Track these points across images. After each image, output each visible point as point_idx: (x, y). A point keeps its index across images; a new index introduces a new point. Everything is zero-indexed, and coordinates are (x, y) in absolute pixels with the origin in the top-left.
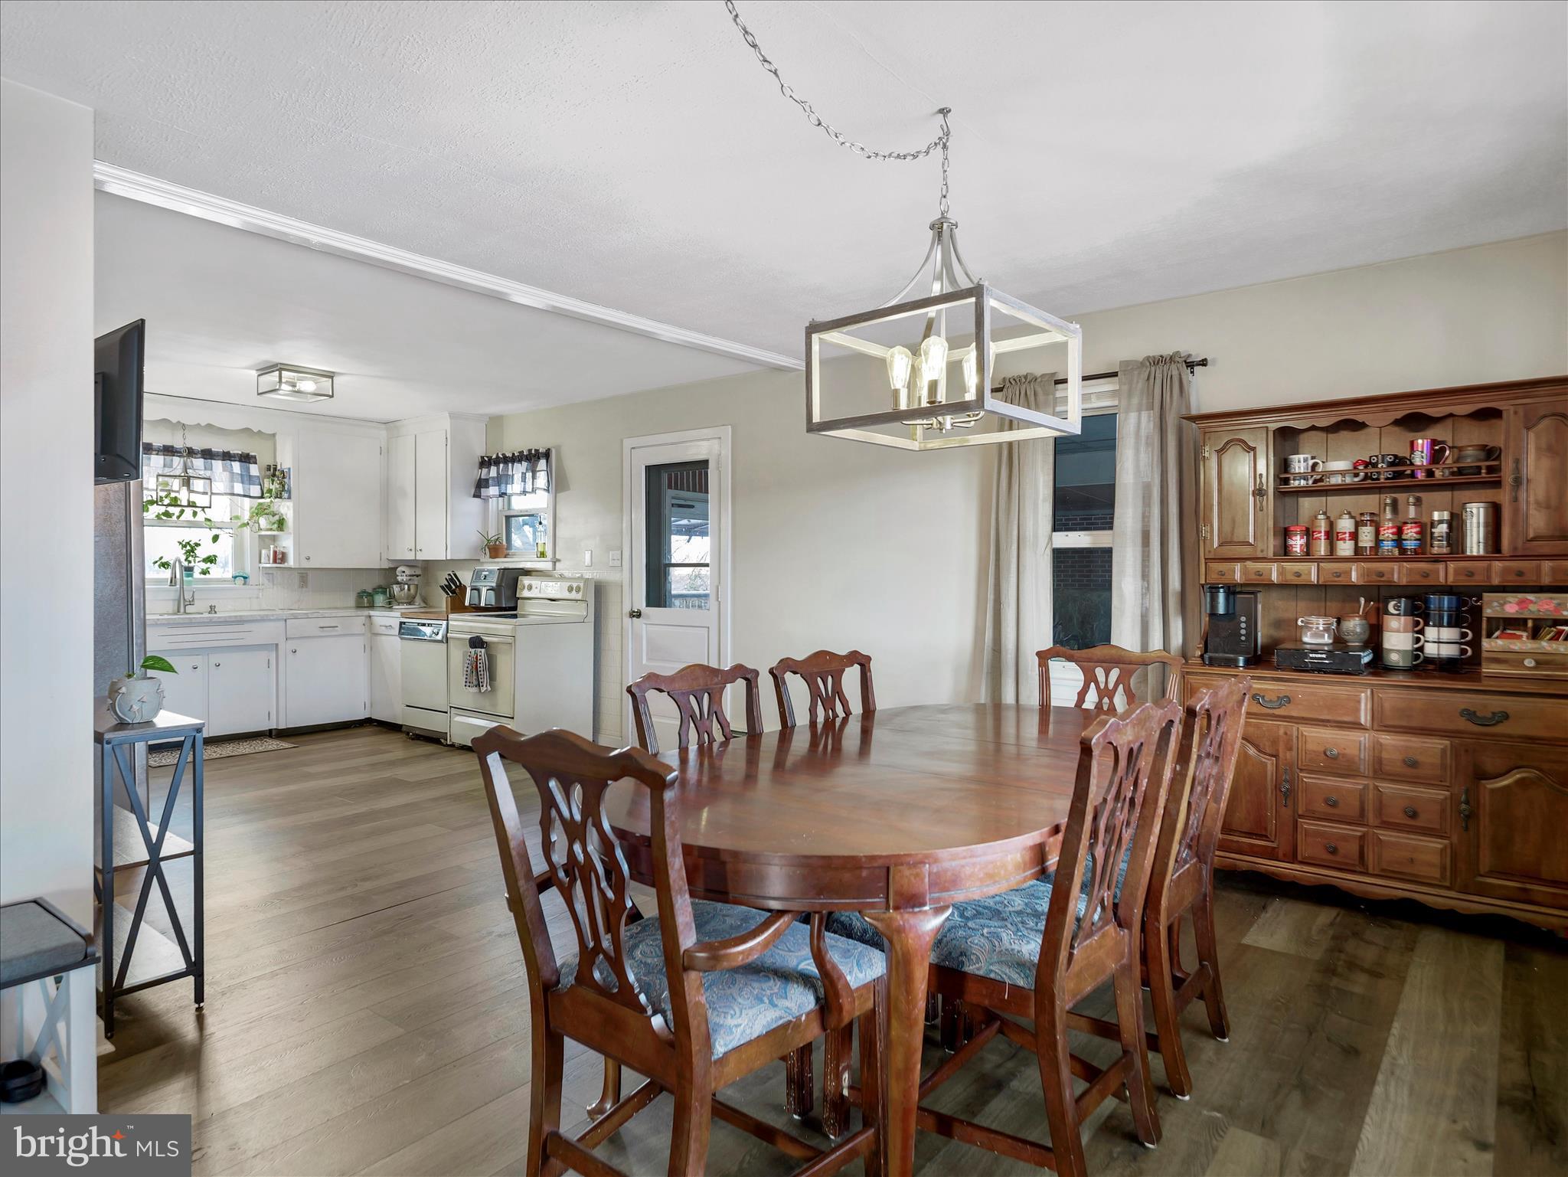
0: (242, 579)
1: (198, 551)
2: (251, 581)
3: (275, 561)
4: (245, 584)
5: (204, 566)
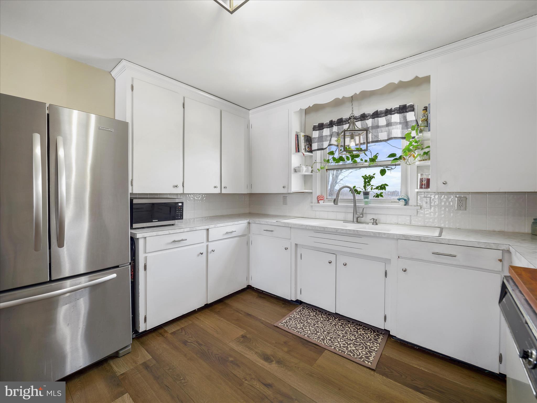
0: (403, 201)
1: (373, 182)
2: (411, 202)
3: (421, 188)
4: (405, 205)
5: (379, 192)
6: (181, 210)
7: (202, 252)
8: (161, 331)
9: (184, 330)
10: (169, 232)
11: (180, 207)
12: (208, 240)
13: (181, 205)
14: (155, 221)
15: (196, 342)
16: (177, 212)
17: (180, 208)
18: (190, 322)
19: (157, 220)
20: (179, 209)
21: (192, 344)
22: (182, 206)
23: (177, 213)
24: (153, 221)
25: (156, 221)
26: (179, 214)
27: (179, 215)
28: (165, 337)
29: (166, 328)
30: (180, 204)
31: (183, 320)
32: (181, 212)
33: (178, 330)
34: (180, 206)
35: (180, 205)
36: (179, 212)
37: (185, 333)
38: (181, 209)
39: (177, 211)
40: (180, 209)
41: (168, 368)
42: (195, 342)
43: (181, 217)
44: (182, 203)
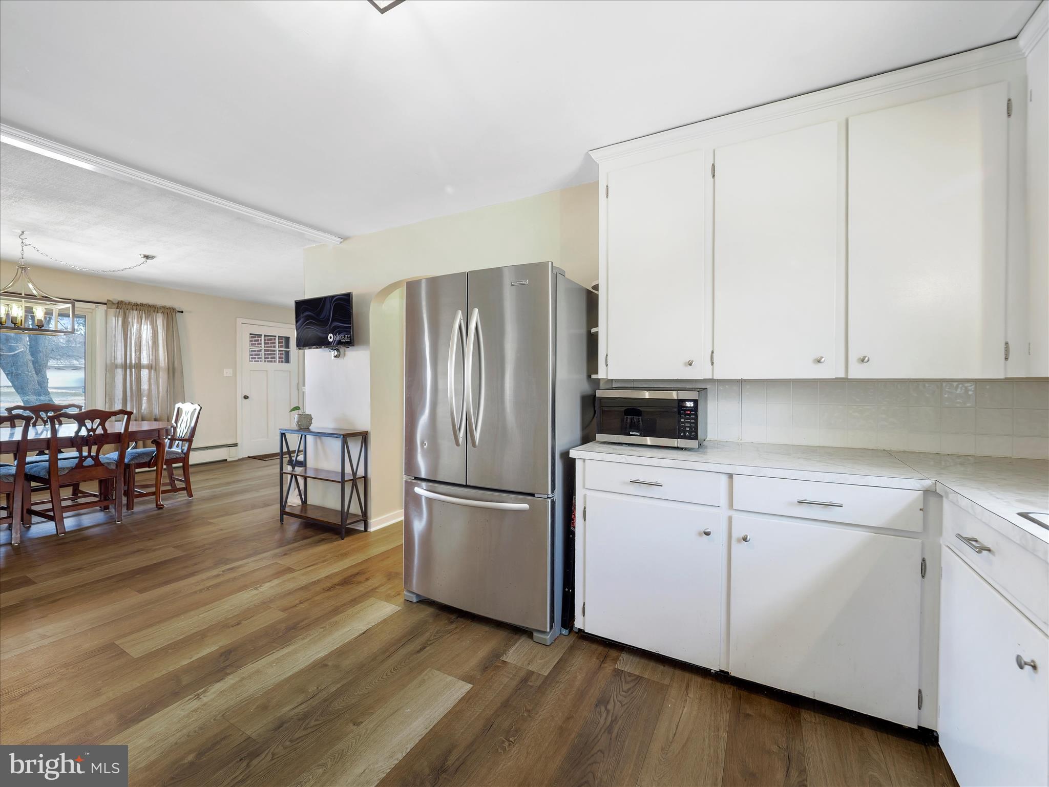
6: (693, 419)
7: (709, 530)
8: (613, 653)
9: (634, 684)
10: (625, 458)
11: (688, 410)
12: (731, 505)
13: (692, 405)
14: (634, 433)
15: (614, 718)
16: (682, 420)
17: (689, 412)
18: (666, 681)
19: (639, 434)
20: (688, 414)
21: (604, 715)
22: (696, 408)
23: (682, 422)
24: (631, 433)
25: (636, 433)
26: (688, 427)
27: (688, 429)
28: (602, 665)
29: (624, 656)
30: (690, 404)
31: (664, 666)
32: (693, 423)
33: (630, 674)
34: (690, 409)
35: (690, 407)
36: (688, 422)
37: (629, 689)
38: (692, 414)
39: (682, 418)
40: (690, 414)
41: (530, 708)
42: (612, 717)
43: (693, 434)
44: (696, 402)
